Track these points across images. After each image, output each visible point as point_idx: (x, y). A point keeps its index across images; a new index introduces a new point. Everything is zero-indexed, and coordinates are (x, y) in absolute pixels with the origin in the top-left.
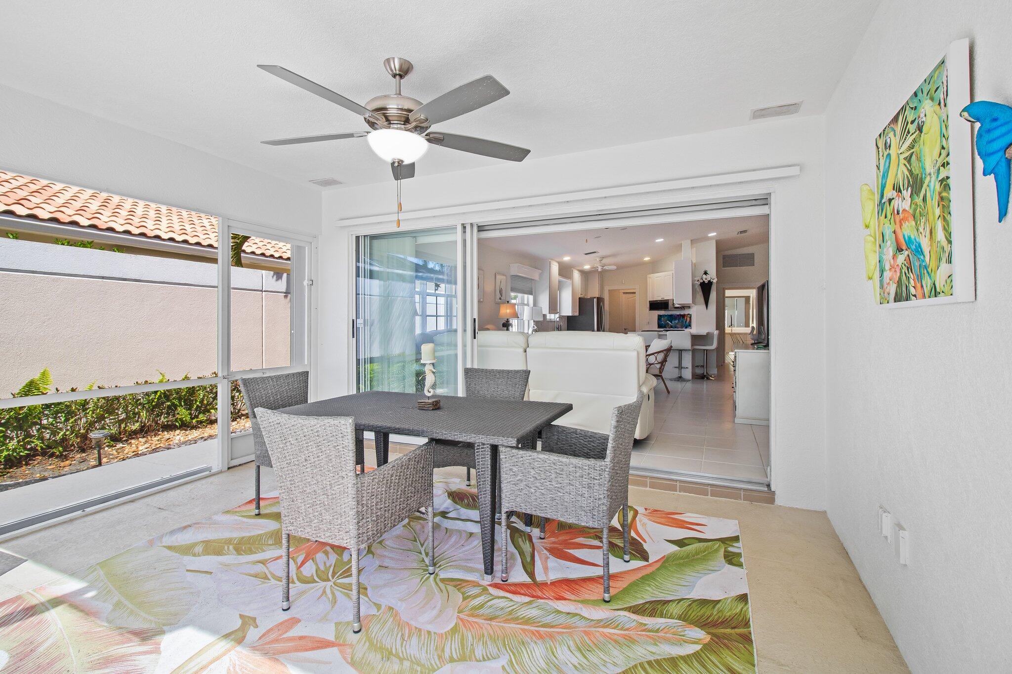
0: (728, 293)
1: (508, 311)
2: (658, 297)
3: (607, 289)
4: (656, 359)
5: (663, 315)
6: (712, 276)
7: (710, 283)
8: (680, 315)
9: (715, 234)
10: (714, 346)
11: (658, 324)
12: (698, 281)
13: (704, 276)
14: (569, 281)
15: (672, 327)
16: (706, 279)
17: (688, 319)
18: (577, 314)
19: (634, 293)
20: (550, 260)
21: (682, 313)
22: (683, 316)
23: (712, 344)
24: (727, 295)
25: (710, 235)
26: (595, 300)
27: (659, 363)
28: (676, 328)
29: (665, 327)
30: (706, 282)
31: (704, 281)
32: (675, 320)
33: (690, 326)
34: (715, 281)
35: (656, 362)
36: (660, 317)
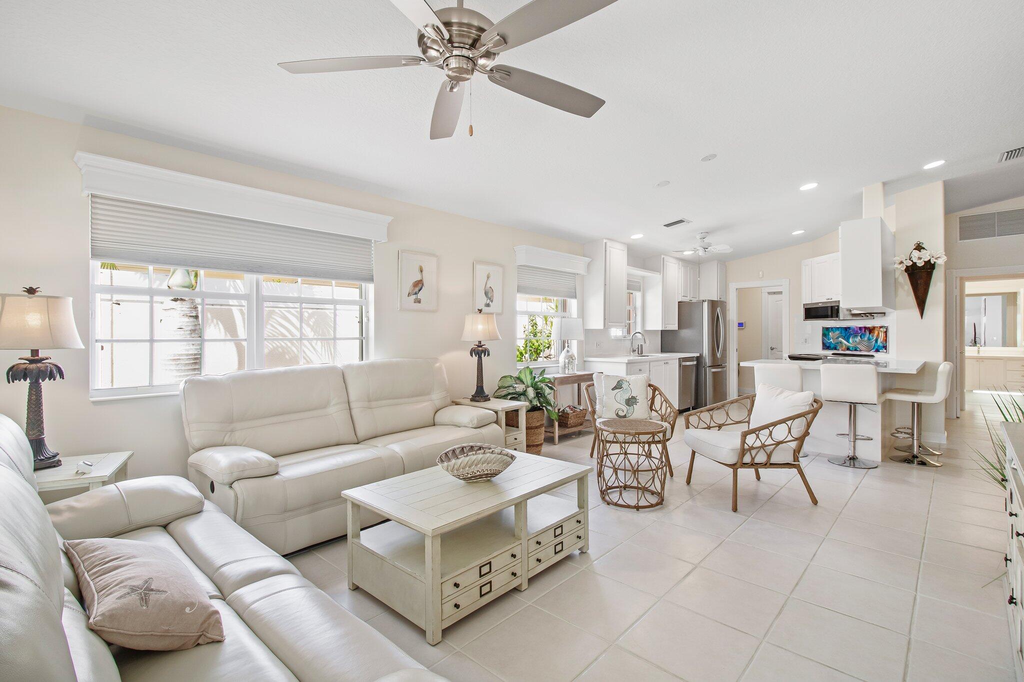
0: (971, 287)
1: (480, 327)
2: (819, 298)
3: (733, 287)
4: (790, 432)
5: (832, 328)
6: (935, 251)
7: (930, 267)
8: (865, 328)
9: (941, 162)
10: (940, 394)
11: (823, 344)
12: (902, 262)
13: (916, 254)
14: (656, 277)
15: (848, 349)
16: (920, 258)
17: (882, 335)
18: (675, 327)
19: (780, 293)
20: (605, 241)
21: (869, 323)
22: (871, 330)
23: (932, 390)
24: (968, 291)
25: (927, 167)
26: (706, 305)
27: (796, 439)
28: (856, 350)
29: (835, 349)
30: (920, 264)
31: (915, 264)
32: (856, 336)
33: (885, 347)
34: (941, 262)
35: (790, 438)
36: (826, 331)
